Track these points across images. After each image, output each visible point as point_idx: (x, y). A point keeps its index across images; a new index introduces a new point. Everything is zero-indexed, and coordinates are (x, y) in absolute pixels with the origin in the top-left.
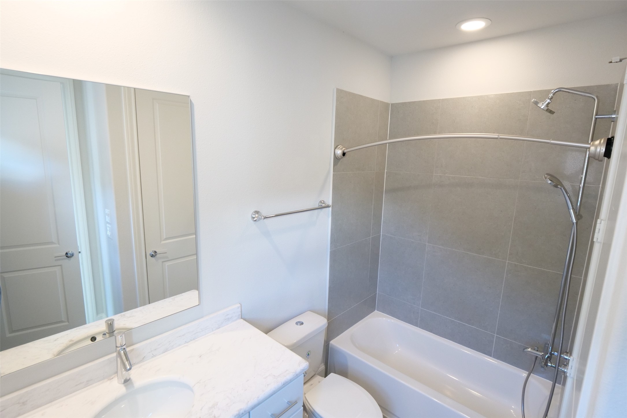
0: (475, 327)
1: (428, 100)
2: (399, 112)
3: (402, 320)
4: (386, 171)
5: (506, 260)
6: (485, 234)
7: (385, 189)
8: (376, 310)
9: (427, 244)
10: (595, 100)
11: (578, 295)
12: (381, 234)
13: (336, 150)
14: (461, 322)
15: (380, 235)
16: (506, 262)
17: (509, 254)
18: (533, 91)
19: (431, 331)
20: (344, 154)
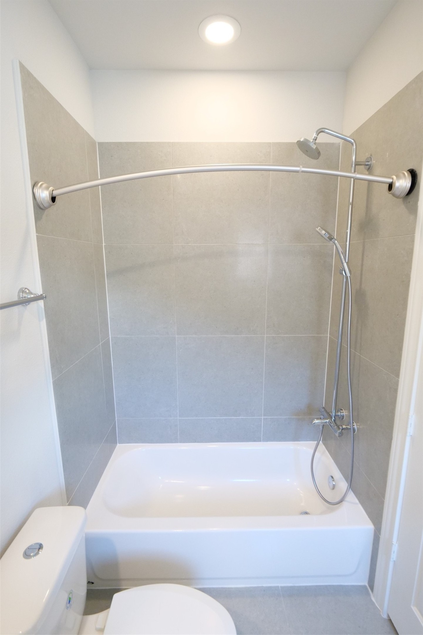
0: (242, 417)
1: (154, 143)
2: (112, 156)
3: (157, 442)
4: (104, 244)
5: (265, 335)
6: (241, 310)
7: (107, 272)
8: (118, 444)
9: (177, 336)
10: (352, 144)
11: (327, 352)
12: (110, 336)
13: (36, 190)
14: (227, 417)
15: (109, 338)
16: (264, 336)
17: (266, 327)
18: (272, 143)
19: (195, 441)
20: (53, 199)
